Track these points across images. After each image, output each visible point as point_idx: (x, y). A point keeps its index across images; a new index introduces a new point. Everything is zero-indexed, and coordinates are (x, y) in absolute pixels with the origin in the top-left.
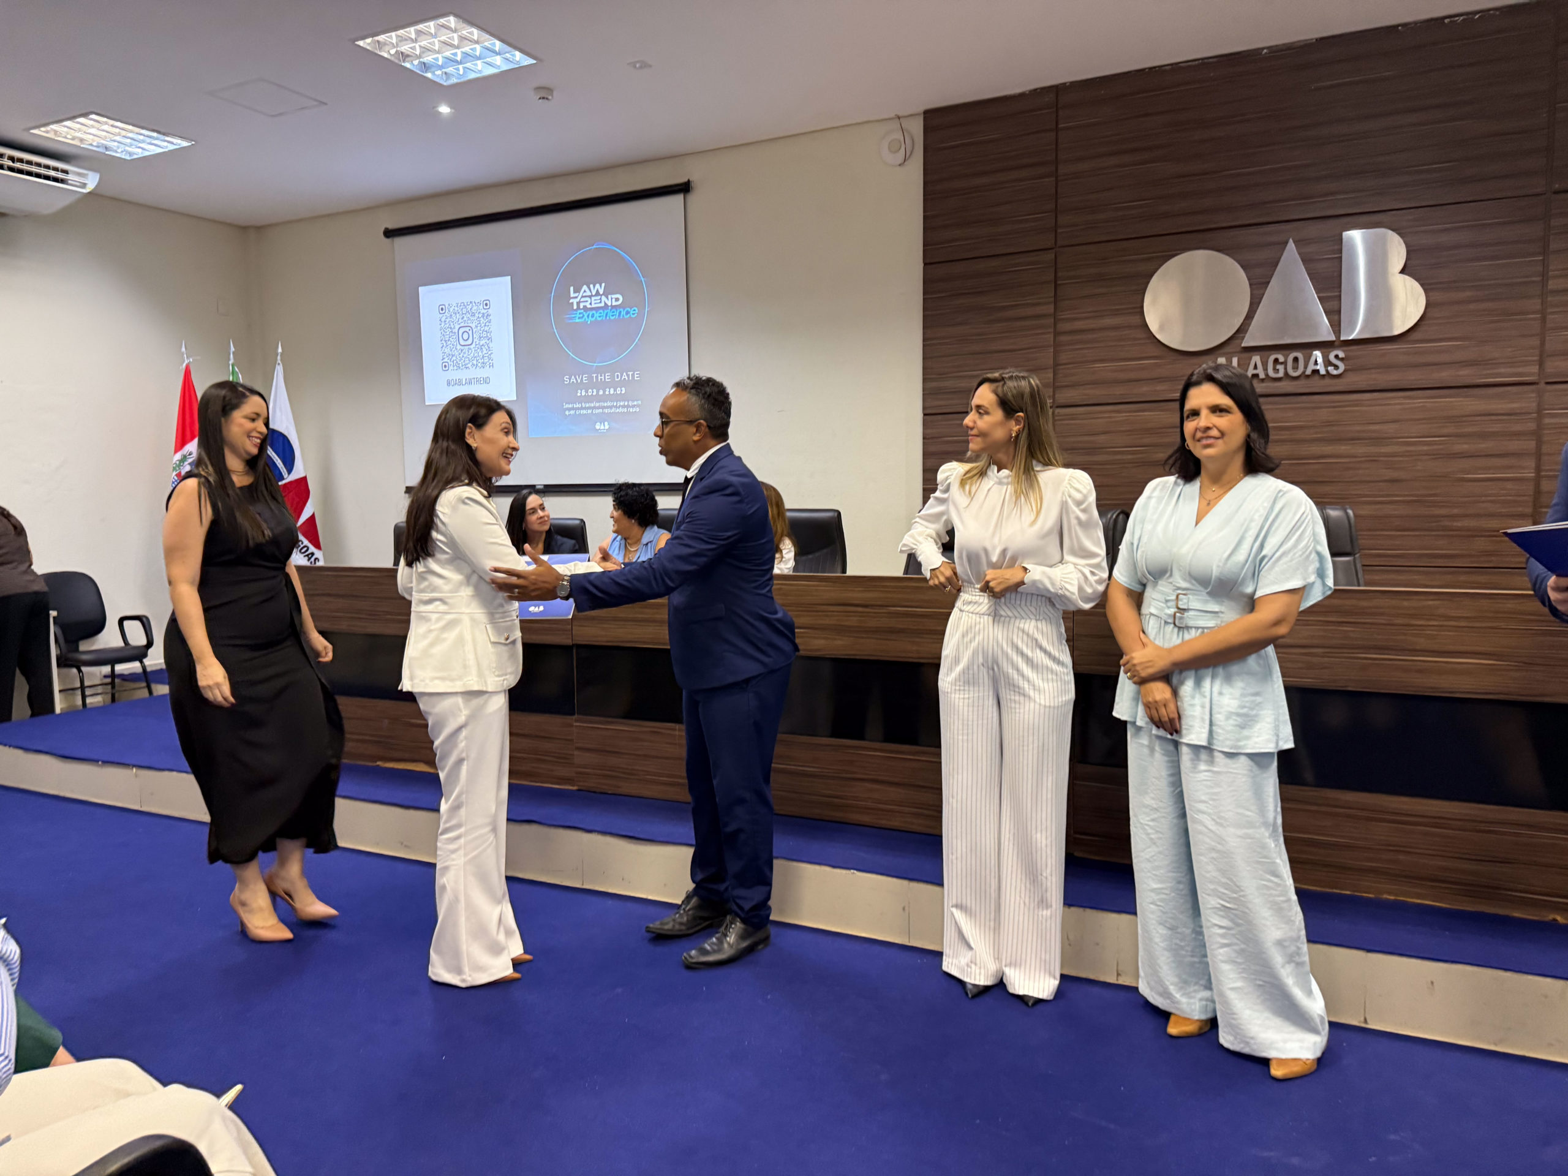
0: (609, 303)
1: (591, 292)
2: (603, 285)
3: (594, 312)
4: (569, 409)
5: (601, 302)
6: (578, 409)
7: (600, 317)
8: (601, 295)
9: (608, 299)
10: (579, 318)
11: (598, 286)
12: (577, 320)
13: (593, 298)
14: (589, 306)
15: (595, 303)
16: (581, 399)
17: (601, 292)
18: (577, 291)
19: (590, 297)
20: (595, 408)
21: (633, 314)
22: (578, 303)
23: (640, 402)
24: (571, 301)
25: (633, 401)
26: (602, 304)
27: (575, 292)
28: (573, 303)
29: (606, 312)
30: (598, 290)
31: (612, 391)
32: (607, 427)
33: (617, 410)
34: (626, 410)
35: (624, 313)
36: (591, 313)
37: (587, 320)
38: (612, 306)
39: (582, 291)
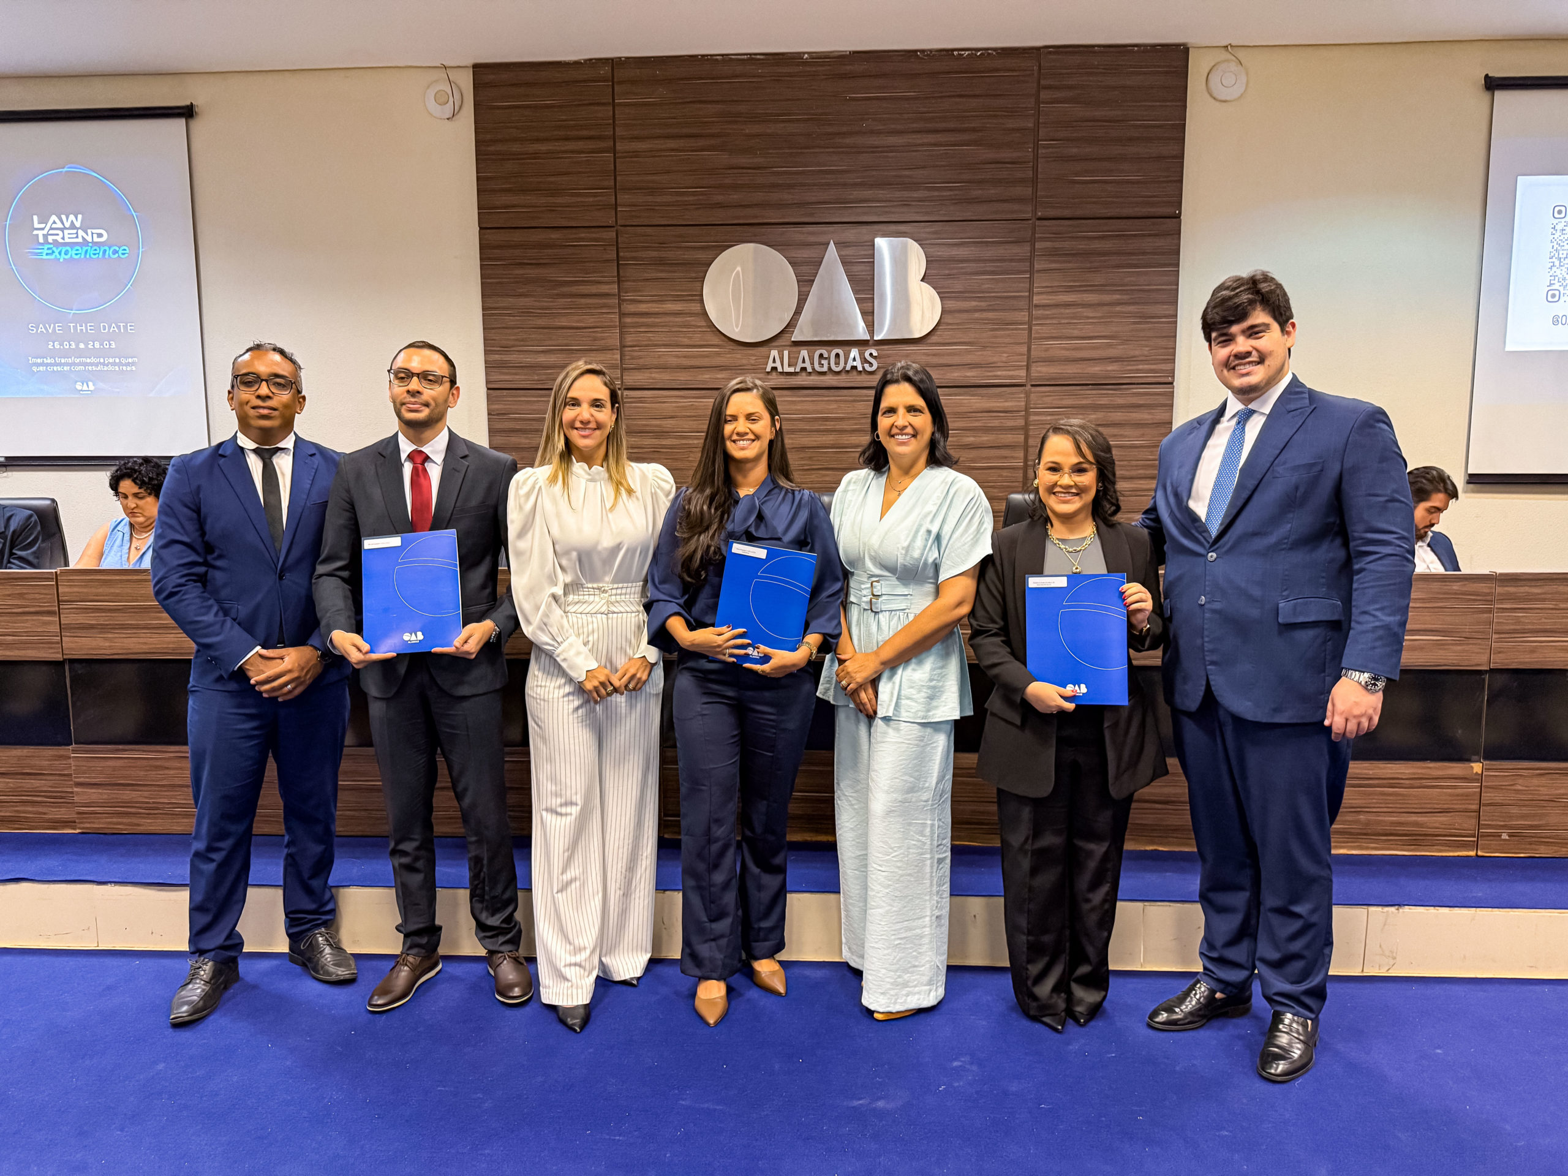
0: (89, 239)
1: (63, 224)
2: (80, 217)
3: (68, 248)
5: (77, 237)
6: (50, 365)
7: (76, 254)
8: (77, 229)
9: (87, 234)
10: (47, 254)
11: (72, 217)
12: (45, 257)
13: (66, 232)
14: (61, 241)
15: (68, 236)
17: (78, 224)
18: (44, 220)
19: (62, 230)
20: (74, 364)
21: (123, 254)
22: (45, 236)
24: (35, 232)
25: (126, 358)
26: (80, 240)
27: (39, 223)
28: (37, 235)
29: (85, 248)
30: (72, 221)
31: (97, 345)
32: (92, 387)
33: (106, 368)
34: (117, 369)
35: (109, 252)
36: (64, 249)
37: (58, 256)
38: (93, 242)
39: (51, 221)
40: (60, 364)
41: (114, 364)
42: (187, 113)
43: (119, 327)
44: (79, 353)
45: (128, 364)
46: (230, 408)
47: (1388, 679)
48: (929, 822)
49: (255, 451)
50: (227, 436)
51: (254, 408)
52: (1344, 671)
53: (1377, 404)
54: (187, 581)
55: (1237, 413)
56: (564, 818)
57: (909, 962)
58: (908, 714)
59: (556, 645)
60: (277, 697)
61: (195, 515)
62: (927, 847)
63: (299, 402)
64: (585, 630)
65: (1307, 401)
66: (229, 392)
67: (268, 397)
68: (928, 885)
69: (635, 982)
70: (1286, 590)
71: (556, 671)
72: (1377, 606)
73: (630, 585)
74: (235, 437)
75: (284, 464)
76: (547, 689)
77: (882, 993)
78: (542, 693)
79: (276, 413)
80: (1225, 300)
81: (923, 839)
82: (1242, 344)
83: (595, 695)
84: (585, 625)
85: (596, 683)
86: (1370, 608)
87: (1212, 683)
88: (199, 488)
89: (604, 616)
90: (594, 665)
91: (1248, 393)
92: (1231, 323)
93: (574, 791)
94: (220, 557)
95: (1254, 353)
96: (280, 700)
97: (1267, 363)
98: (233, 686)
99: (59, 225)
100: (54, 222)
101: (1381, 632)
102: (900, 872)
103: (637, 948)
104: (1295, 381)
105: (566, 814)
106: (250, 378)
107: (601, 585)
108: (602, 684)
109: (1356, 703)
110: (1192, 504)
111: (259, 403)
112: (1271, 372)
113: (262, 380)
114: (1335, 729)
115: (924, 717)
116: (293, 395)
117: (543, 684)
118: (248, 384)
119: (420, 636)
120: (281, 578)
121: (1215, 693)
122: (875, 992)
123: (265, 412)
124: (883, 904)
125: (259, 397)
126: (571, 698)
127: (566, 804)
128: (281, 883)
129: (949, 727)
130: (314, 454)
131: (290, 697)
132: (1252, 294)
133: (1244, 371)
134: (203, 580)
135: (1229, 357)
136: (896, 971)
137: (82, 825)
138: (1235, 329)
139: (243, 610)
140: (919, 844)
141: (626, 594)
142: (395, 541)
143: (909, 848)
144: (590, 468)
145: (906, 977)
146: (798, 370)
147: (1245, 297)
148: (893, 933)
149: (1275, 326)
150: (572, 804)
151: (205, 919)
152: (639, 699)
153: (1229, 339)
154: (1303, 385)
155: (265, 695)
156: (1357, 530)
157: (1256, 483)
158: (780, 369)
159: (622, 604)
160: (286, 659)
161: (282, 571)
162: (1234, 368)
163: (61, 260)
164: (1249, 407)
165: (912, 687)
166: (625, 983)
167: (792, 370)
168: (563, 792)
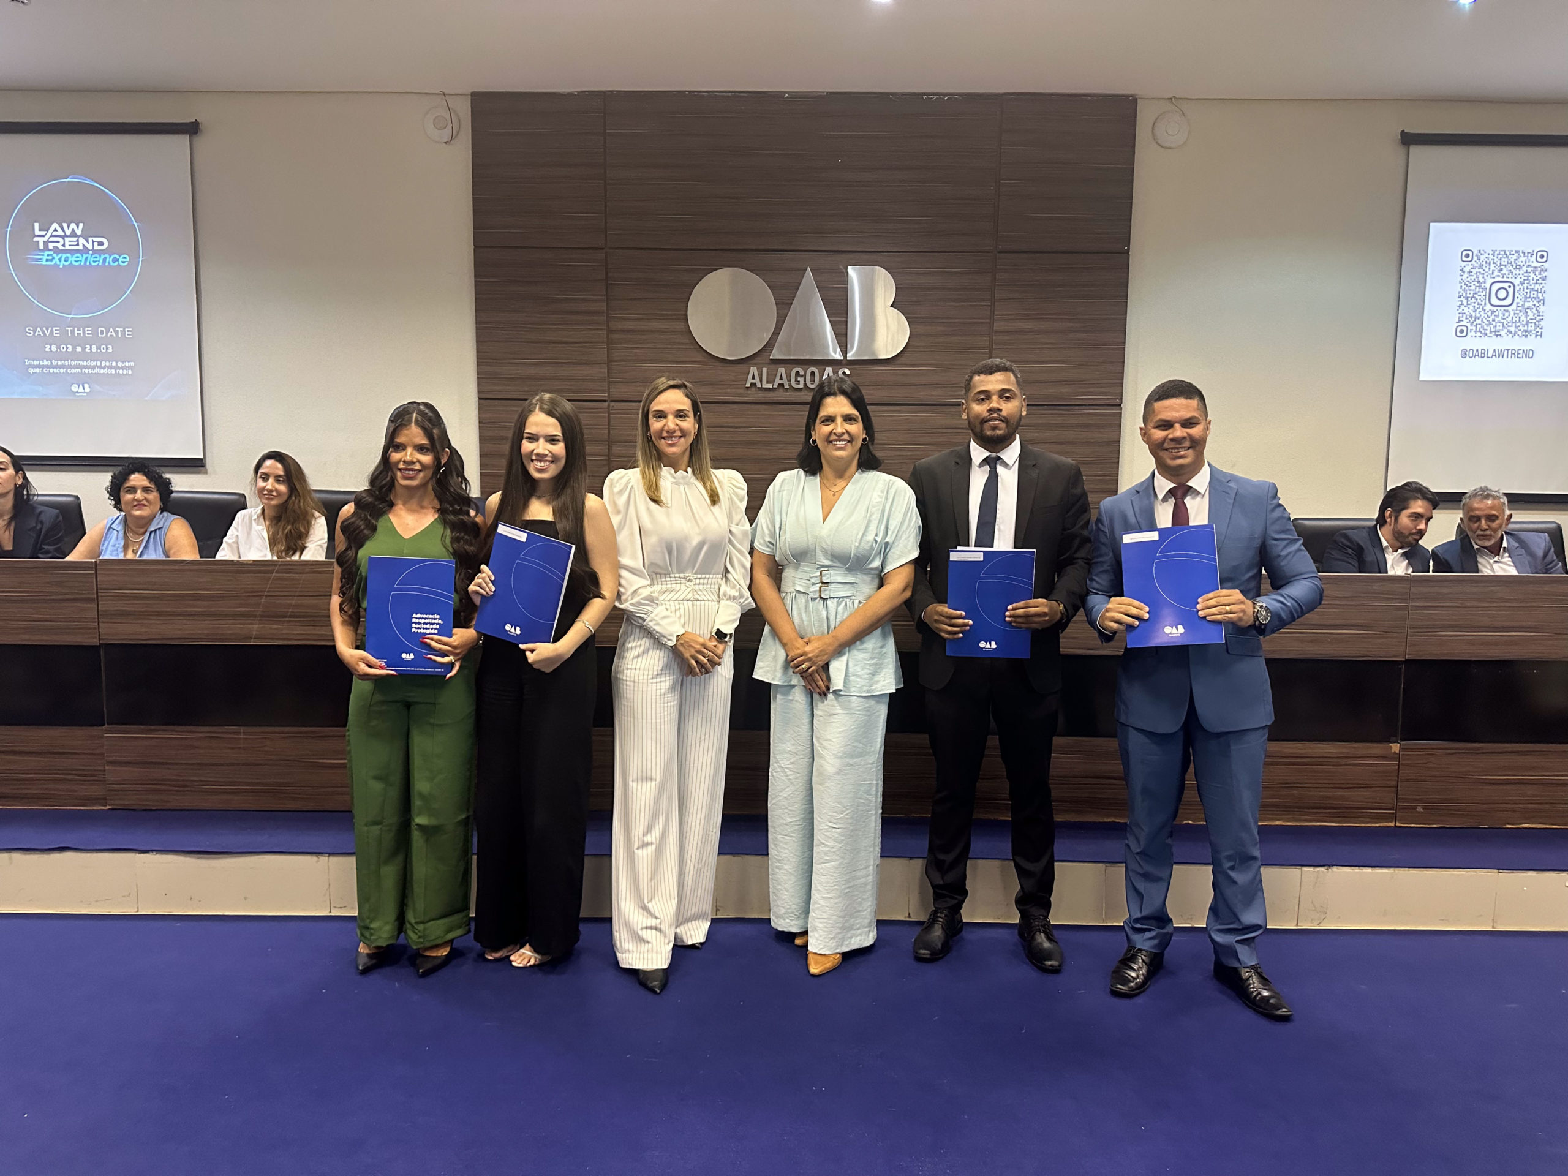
0: (90, 246)
1: (64, 231)
2: (81, 225)
3: (69, 255)
4: (34, 367)
5: (78, 245)
6: (47, 367)
7: (76, 261)
8: (78, 237)
9: (88, 242)
10: (47, 260)
11: (73, 226)
12: (44, 263)
13: (67, 239)
14: (63, 248)
15: (69, 244)
16: (50, 356)
17: (79, 232)
18: (45, 228)
19: (63, 237)
20: (70, 367)
21: (123, 262)
22: (46, 243)
23: (132, 364)
24: (36, 239)
25: (123, 362)
26: (80, 247)
27: (41, 230)
28: (38, 242)
29: (85, 256)
30: (73, 230)
31: (94, 349)
32: (87, 389)
33: (102, 371)
34: (114, 372)
35: (109, 260)
36: (64, 256)
37: (58, 263)
38: (93, 250)
39: (52, 229)
41: (110, 367)
42: (191, 129)
43: (116, 332)
44: (74, 356)
45: (123, 368)
48: (874, 783)
58: (855, 689)
73: (711, 576)
89: (690, 603)
99: (60, 232)
100: (55, 230)
107: (687, 575)
115: (868, 691)
140: (865, 802)
141: (707, 584)
143: (858, 807)
144: (675, 473)
146: (775, 386)
158: (758, 385)
159: (705, 593)
163: (61, 266)
167: (769, 386)
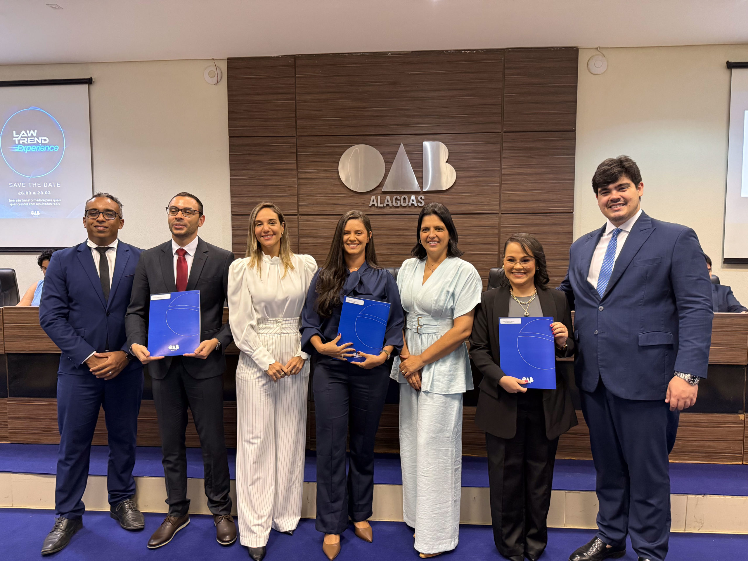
0: (40, 142)
1: (27, 134)
2: (36, 131)
3: (30, 146)
4: (13, 203)
5: (34, 141)
6: (19, 202)
7: (33, 149)
8: (34, 137)
9: (39, 140)
10: (19, 149)
11: (32, 132)
12: (18, 151)
13: (29, 138)
14: (27, 143)
15: (30, 141)
16: (21, 197)
17: (35, 135)
18: (18, 133)
19: (27, 137)
20: (30, 202)
21: (56, 149)
22: (19, 141)
23: (60, 200)
24: (14, 139)
25: (56, 199)
26: (35, 142)
27: (16, 134)
28: (15, 140)
29: (37, 147)
30: (32, 133)
31: (42, 193)
32: (38, 214)
33: (46, 204)
34: (51, 205)
35: (49, 148)
36: (28, 147)
37: (25, 150)
38: (41, 144)
39: (22, 133)
40: (24, 202)
41: (50, 202)
42: (89, 82)
43: (53, 185)
44: (33, 197)
45: (56, 202)
46: (84, 226)
47: (700, 377)
48: (450, 449)
49: (96, 249)
50: (83, 241)
51: (95, 227)
52: (675, 373)
53: (690, 227)
54: (57, 317)
55: (613, 231)
56: (254, 445)
57: (440, 527)
58: (437, 389)
59: (252, 351)
60: (104, 378)
61: (63, 283)
62: (449, 463)
63: (120, 223)
64: (269, 342)
65: (651, 225)
66: (84, 218)
67: (103, 221)
68: (450, 484)
69: (291, 533)
70: (642, 327)
71: (252, 365)
72: (694, 337)
73: (293, 318)
74: (86, 242)
75: (112, 256)
76: (247, 375)
77: (425, 543)
78: (245, 377)
79: (107, 229)
80: (605, 171)
81: (447, 458)
82: (615, 194)
83: (274, 377)
84: (269, 340)
85: (275, 371)
86: (689, 338)
87: (602, 377)
88: (66, 269)
89: (278, 335)
90: (273, 361)
91: (618, 221)
92: (609, 183)
93: (259, 430)
94: (76, 304)
95: (622, 199)
96: (105, 379)
97: (629, 204)
98: (81, 372)
99: (26, 135)
100: (23, 134)
101: (696, 352)
102: (435, 477)
103: (294, 514)
104: (643, 214)
105: (255, 443)
106: (94, 211)
107: (277, 319)
108: (278, 371)
109: (684, 391)
110: (589, 280)
111: (98, 224)
112: (631, 209)
113: (100, 213)
114: (672, 404)
115: (447, 391)
116: (117, 220)
117: (245, 372)
118: (92, 214)
119: (178, 347)
120: (108, 315)
121: (605, 384)
122: (422, 542)
123: (101, 229)
124: (425, 495)
125: (98, 221)
126: (260, 379)
127: (255, 438)
128: (107, 474)
129: (460, 397)
130: (128, 250)
131: (111, 378)
132: (620, 168)
133: (616, 209)
134: (66, 316)
135: (608, 201)
136: (433, 531)
137: (11, 439)
138: (611, 186)
139: (87, 332)
140: (444, 461)
141: (290, 323)
142: (168, 296)
143: (439, 464)
144: (272, 258)
145: (439, 534)
146: (385, 205)
147: (616, 170)
148: (430, 510)
149: (633, 185)
150: (258, 437)
151: (63, 496)
152: (297, 379)
153: (607, 192)
154: (648, 216)
155: (97, 377)
156: (681, 295)
157: (625, 269)
158: (376, 205)
159: (289, 329)
160: (109, 358)
161: (108, 312)
162: (610, 207)
163: (26, 152)
164: (619, 228)
165: (440, 375)
166: (286, 533)
167: (382, 205)
168: (254, 431)
